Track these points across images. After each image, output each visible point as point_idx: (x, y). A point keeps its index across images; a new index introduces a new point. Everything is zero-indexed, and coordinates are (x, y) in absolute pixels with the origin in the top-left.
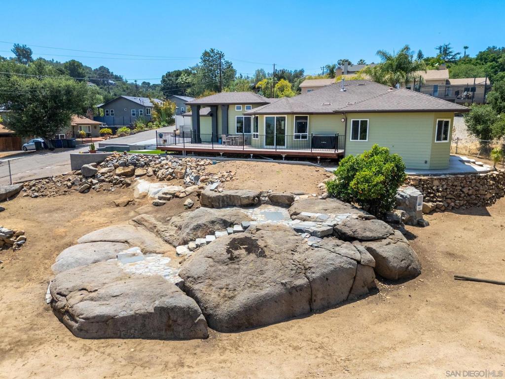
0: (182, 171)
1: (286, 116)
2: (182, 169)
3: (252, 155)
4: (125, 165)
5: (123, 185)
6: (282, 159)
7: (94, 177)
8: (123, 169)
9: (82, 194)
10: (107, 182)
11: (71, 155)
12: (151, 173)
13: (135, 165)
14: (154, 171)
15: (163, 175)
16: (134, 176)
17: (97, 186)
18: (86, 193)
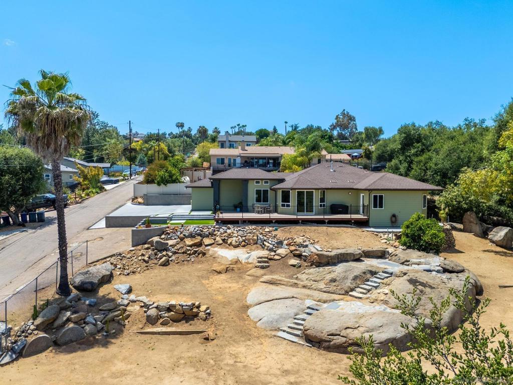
0: (254, 238)
1: (314, 191)
2: (253, 236)
3: (300, 221)
4: (191, 236)
5: (199, 254)
6: (325, 224)
7: (167, 250)
8: (192, 240)
9: (165, 267)
10: (180, 253)
11: (132, 230)
12: (221, 242)
13: (203, 236)
14: (223, 240)
15: (237, 242)
16: (203, 246)
17: (173, 258)
18: (167, 265)
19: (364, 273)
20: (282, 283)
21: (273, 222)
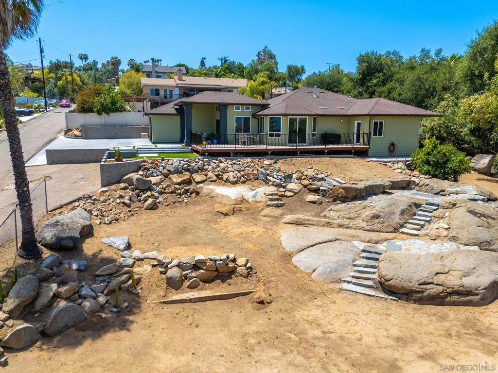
0: (254, 172)
2: (253, 170)
4: (178, 171)
5: (191, 194)
7: (150, 189)
8: (179, 177)
9: (153, 211)
10: (168, 193)
11: (101, 165)
12: (215, 178)
13: (192, 171)
14: (217, 176)
15: (234, 178)
16: (194, 184)
17: (161, 199)
18: (155, 209)
19: (410, 206)
20: (311, 223)
21: (268, 154)
